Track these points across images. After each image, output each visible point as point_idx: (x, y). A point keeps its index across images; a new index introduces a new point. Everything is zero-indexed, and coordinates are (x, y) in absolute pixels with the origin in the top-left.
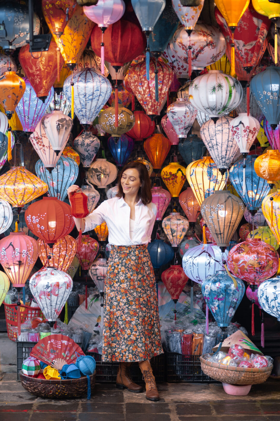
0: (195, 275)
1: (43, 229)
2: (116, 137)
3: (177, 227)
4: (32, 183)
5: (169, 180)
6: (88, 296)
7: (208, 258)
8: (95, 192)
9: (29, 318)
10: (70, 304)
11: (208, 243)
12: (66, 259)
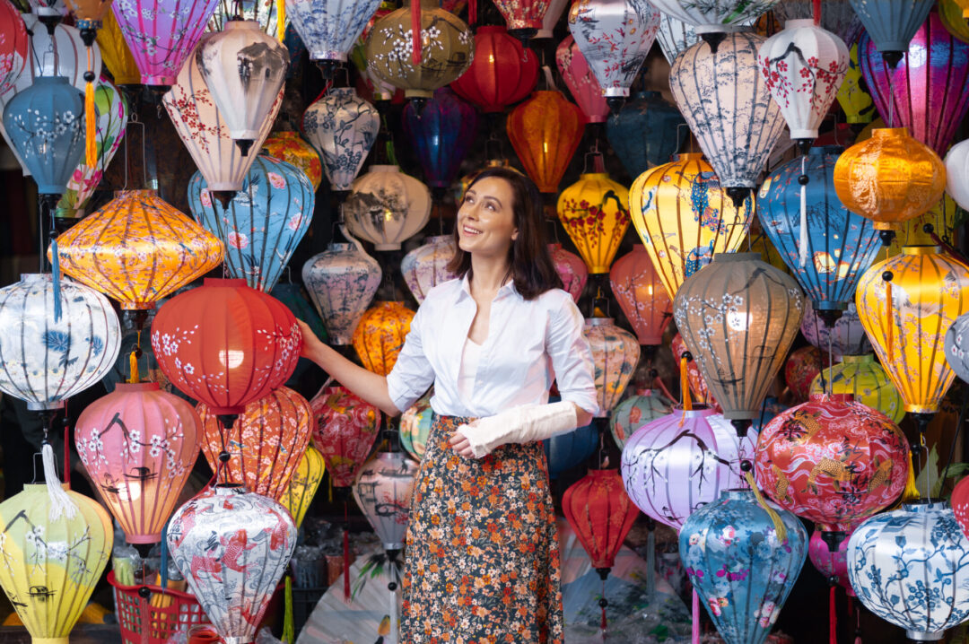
0: (660, 502)
1: (192, 372)
2: (419, 98)
3: (605, 361)
4: (178, 237)
5: (582, 223)
6: (354, 560)
7: (698, 451)
8: (366, 261)
9: (183, 626)
10: (300, 583)
11: (696, 407)
12: (279, 458)
